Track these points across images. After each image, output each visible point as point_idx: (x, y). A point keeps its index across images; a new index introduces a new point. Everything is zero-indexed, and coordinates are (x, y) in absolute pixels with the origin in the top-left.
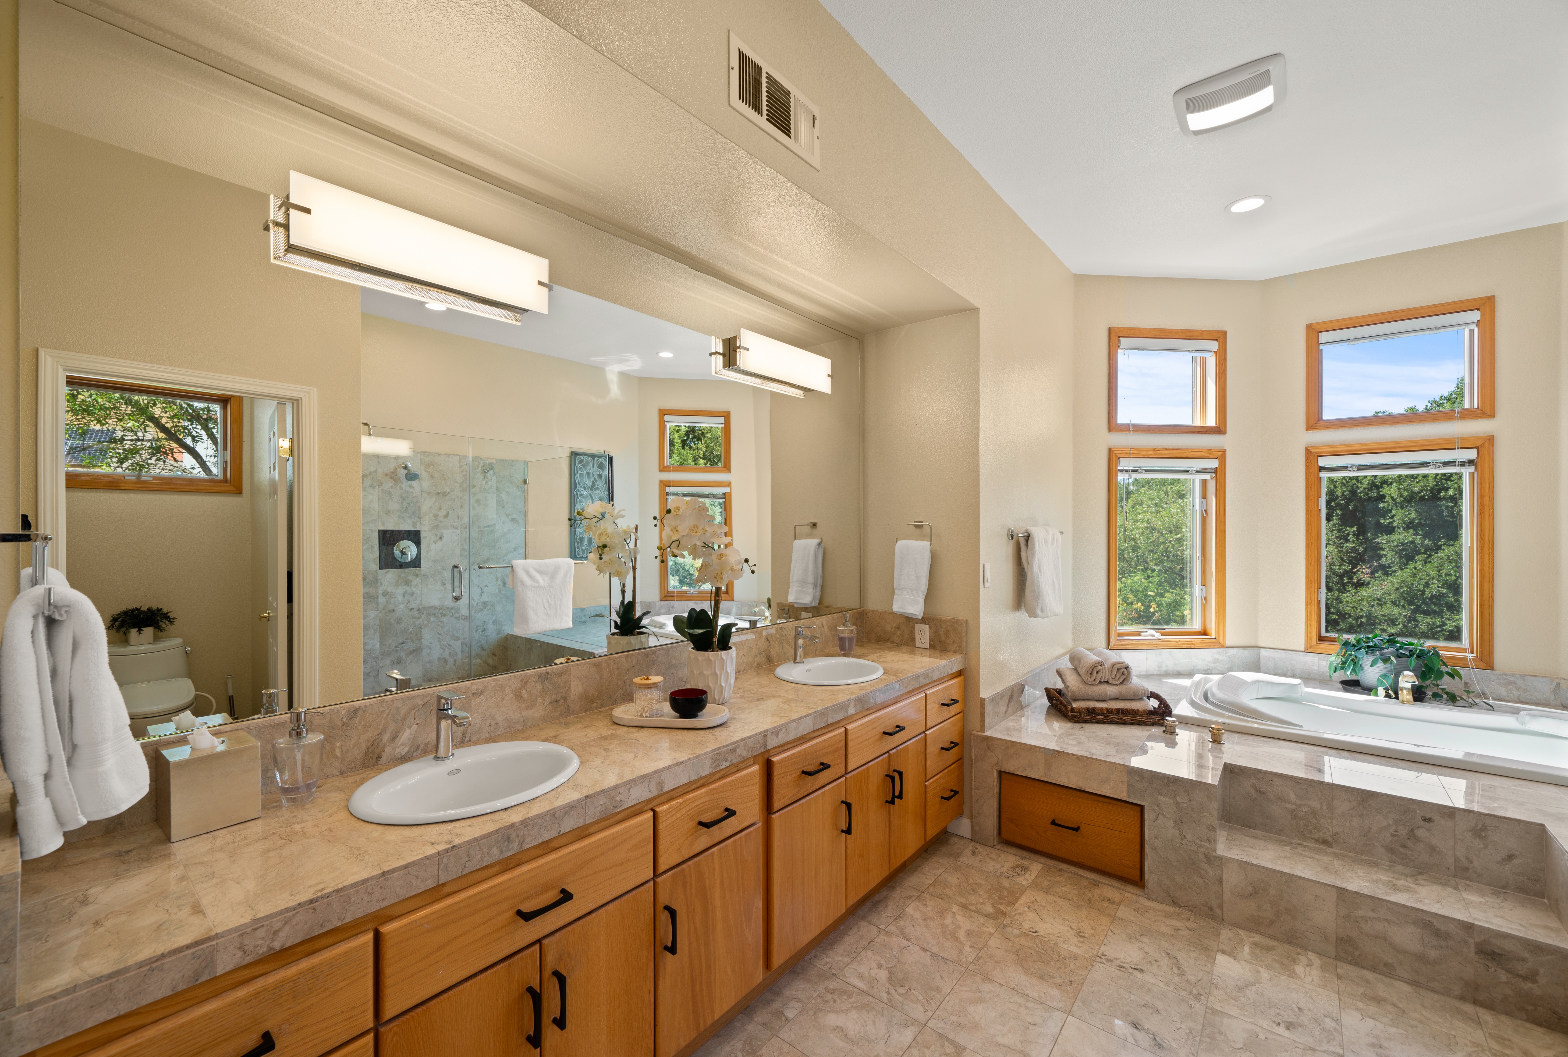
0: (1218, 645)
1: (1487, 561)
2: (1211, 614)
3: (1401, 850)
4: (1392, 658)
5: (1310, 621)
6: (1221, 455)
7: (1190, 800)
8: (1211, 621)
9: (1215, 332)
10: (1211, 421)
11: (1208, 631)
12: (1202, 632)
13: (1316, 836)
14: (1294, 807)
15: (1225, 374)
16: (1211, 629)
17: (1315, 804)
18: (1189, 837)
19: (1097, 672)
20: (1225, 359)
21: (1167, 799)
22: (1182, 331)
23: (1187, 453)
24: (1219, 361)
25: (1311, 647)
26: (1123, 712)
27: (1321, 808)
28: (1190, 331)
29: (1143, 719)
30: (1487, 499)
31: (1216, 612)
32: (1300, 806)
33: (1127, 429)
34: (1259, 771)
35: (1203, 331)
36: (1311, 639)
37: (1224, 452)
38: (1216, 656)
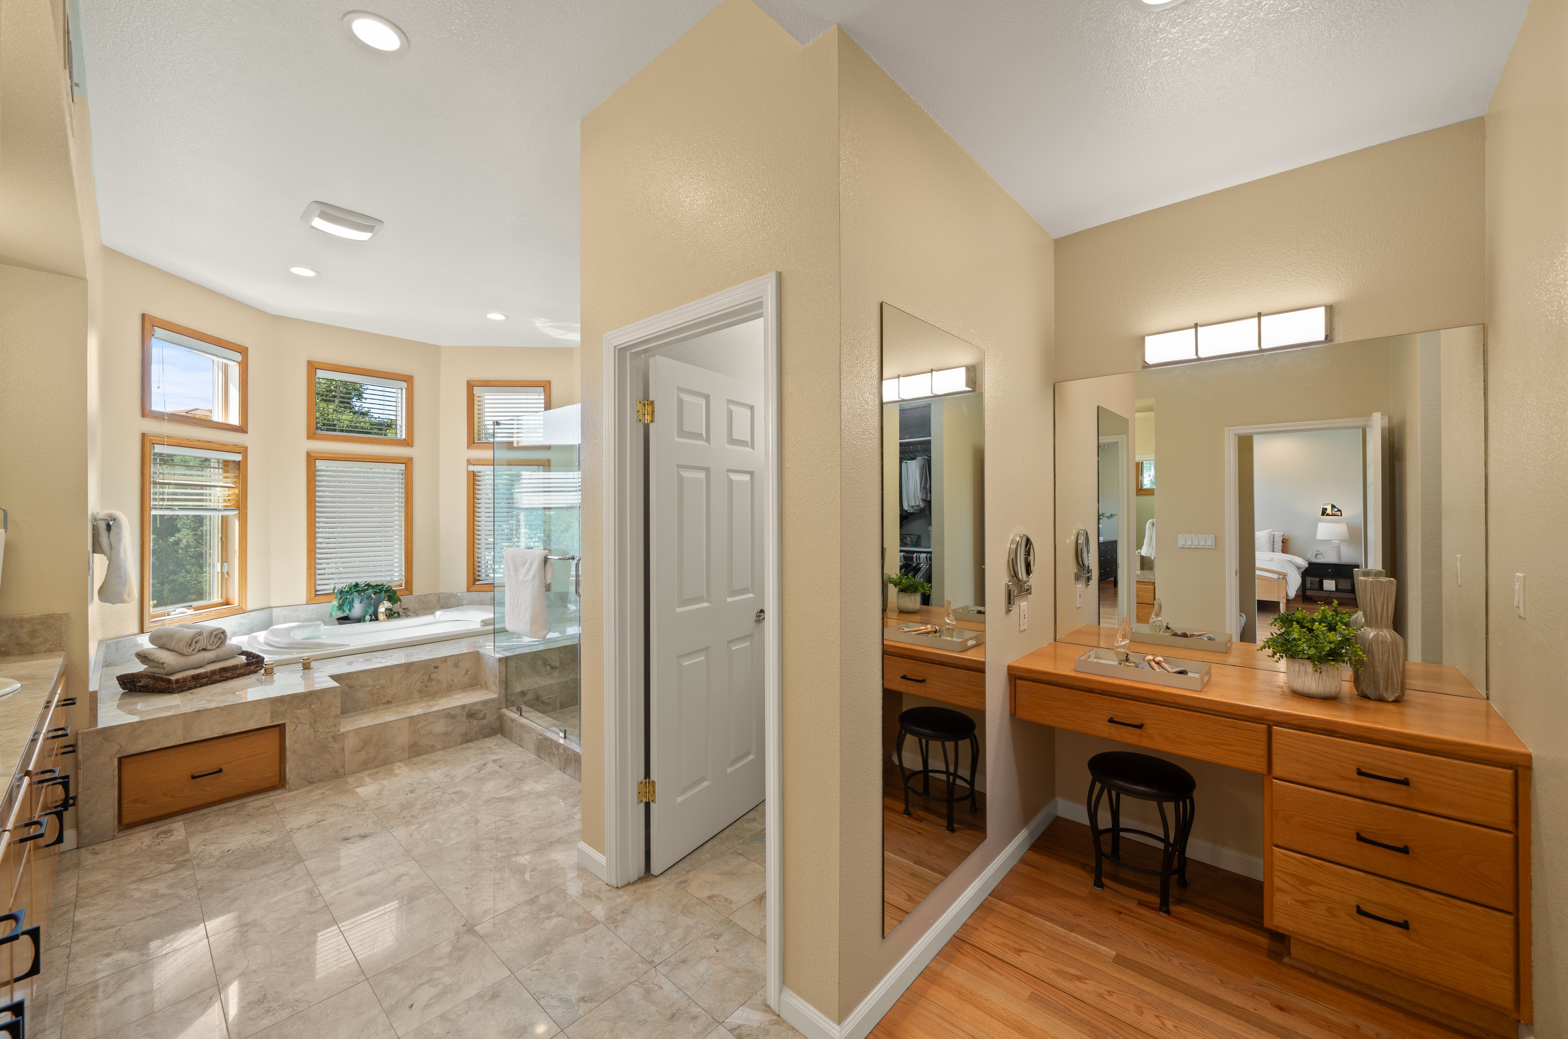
0: (241, 611)
1: (409, 531)
2: (234, 586)
3: (425, 689)
4: (372, 595)
5: (310, 581)
6: (244, 451)
7: (321, 704)
8: (234, 592)
9: (239, 345)
10: (234, 419)
11: (231, 601)
12: (224, 603)
13: (383, 701)
14: (371, 688)
15: (247, 383)
16: (234, 598)
17: (383, 681)
18: (321, 730)
19: (196, 643)
20: (247, 370)
21: (304, 710)
22: (213, 337)
23: (217, 446)
24: (242, 372)
25: (311, 600)
26: (224, 670)
27: (387, 682)
28: (219, 339)
29: (242, 671)
30: (409, 494)
31: (239, 583)
32: (374, 686)
33: (160, 416)
34: (350, 673)
35: (230, 342)
36: (311, 594)
37: (246, 448)
38: (241, 621)
